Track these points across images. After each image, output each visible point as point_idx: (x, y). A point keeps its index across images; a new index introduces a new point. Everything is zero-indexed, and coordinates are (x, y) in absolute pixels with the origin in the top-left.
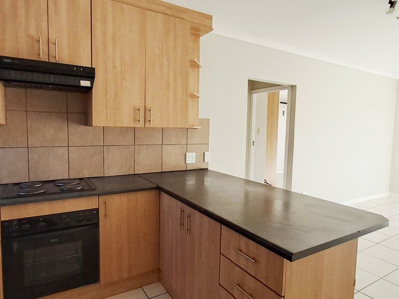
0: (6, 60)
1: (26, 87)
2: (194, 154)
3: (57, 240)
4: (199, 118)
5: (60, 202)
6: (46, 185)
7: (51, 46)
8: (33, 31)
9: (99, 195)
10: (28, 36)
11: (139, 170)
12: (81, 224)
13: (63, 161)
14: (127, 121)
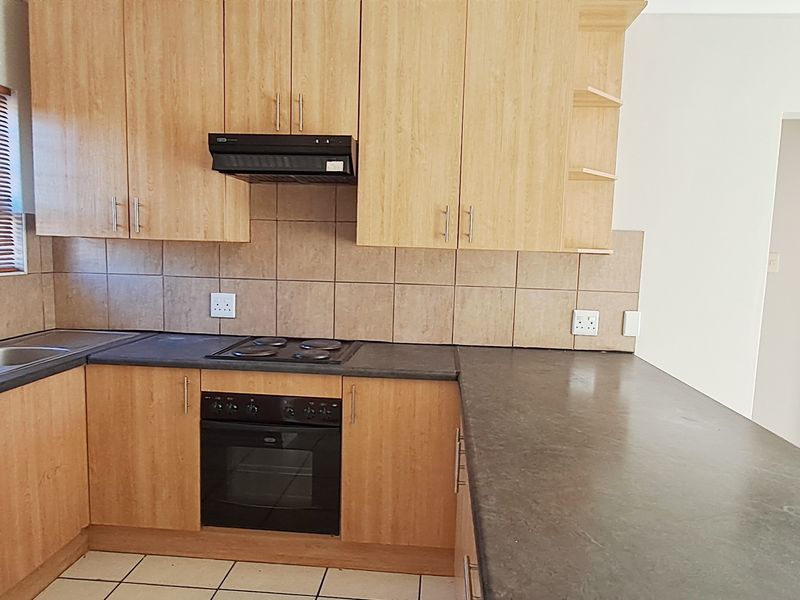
0: (220, 140)
1: (276, 181)
2: (594, 315)
3: (274, 440)
4: (613, 228)
5: (280, 376)
6: (291, 345)
7: (295, 106)
8: (269, 88)
9: (344, 375)
10: (264, 96)
11: (461, 339)
12: (310, 422)
13: (325, 306)
14: (420, 237)
